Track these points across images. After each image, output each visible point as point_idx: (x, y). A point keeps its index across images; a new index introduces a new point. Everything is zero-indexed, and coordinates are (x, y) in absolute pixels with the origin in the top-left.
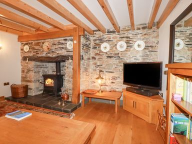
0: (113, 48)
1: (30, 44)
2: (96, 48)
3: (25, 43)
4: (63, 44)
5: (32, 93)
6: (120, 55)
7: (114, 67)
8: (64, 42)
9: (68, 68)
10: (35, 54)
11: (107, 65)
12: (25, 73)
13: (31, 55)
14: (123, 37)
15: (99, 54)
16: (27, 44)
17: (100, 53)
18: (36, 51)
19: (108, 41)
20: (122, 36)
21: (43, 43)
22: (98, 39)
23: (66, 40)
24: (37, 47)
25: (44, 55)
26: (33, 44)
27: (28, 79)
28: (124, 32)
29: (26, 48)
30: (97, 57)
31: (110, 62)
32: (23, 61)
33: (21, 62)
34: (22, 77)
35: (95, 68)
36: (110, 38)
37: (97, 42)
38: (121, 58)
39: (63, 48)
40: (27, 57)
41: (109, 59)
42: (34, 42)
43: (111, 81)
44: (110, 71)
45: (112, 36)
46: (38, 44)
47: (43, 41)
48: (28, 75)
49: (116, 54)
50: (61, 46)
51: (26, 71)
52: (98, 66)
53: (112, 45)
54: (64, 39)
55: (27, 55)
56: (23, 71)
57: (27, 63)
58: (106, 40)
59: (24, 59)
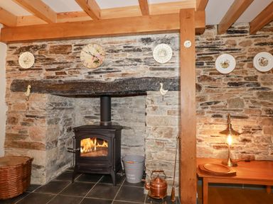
0: (242, 65)
1: (36, 48)
2: (202, 64)
3: (19, 45)
4: (139, 50)
5: (41, 178)
6: (259, 81)
7: (247, 106)
8: (142, 45)
9: (155, 109)
10: (53, 74)
11: (229, 101)
12: (19, 125)
13: (40, 76)
14: (265, 44)
15: (210, 79)
16: (27, 49)
17: (212, 76)
18: (55, 66)
19: (231, 51)
20: (262, 40)
21: (80, 47)
22: (205, 45)
23: (148, 41)
24: (59, 58)
25: (82, 77)
26: (48, 48)
27: (29, 140)
28: (267, 33)
29: (26, 59)
30: (204, 85)
31: (238, 96)
32: (12, 94)
33: (7, 96)
34: (7, 135)
35: (200, 108)
36: (235, 45)
37: (205, 51)
38: (262, 86)
39: (138, 60)
40: (27, 82)
41: (234, 89)
42: (49, 45)
43: (242, 136)
44: (237, 114)
45: (238, 40)
46: (62, 50)
47: (78, 42)
48: (28, 129)
49: (250, 78)
50: (134, 55)
51: (21, 118)
52: (209, 104)
53: (240, 60)
54: (143, 40)
55: (25, 77)
56: (12, 120)
57: (27, 99)
58: (225, 47)
59: (18, 86)
